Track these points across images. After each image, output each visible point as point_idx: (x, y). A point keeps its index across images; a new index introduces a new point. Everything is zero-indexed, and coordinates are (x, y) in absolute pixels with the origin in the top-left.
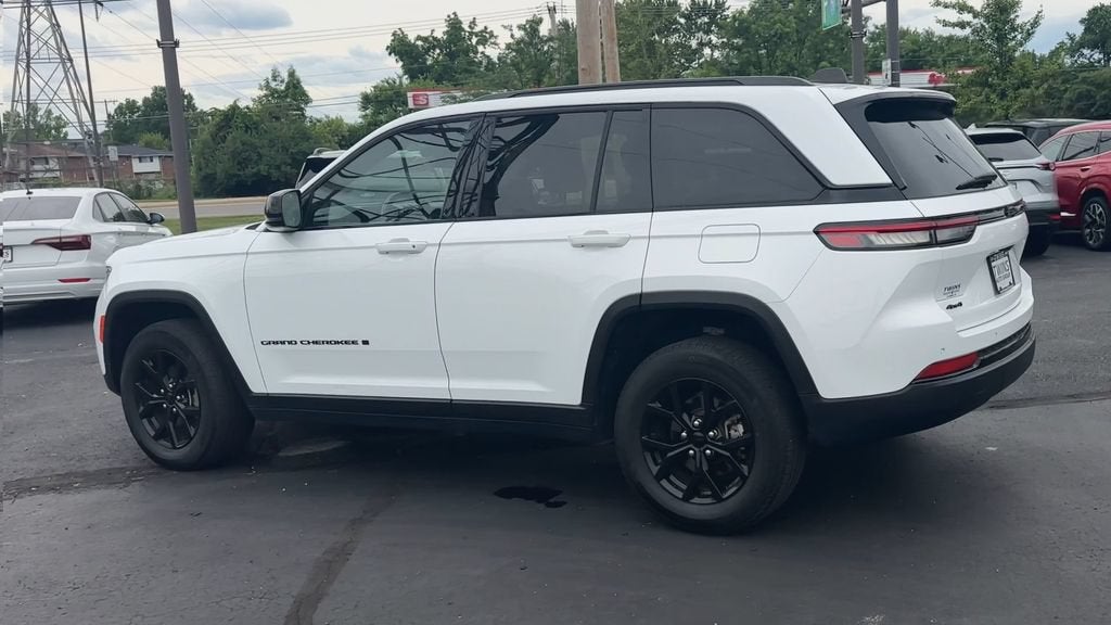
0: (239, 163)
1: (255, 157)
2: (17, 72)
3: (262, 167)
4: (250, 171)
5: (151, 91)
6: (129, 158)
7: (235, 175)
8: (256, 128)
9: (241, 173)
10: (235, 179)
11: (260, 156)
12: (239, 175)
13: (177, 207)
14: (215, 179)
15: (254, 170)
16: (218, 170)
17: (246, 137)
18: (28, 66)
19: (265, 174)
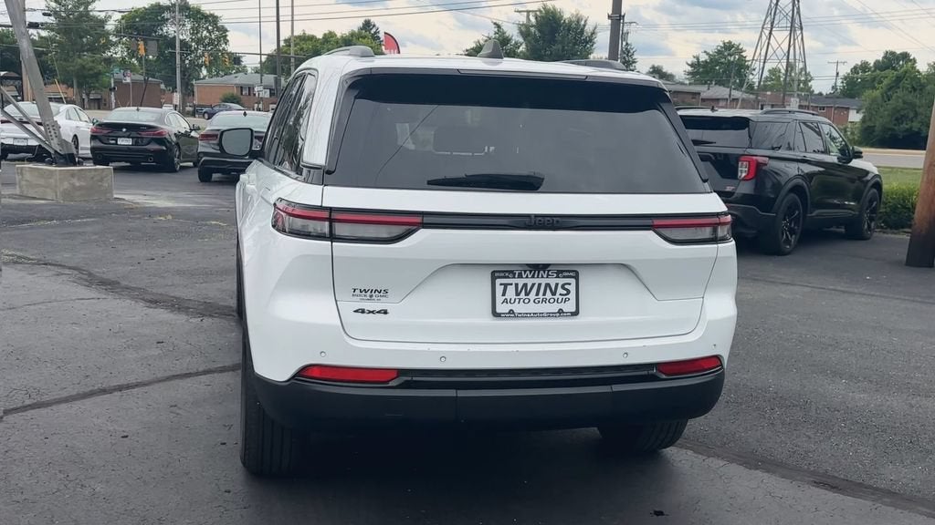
0: (897, 119)
1: (911, 115)
2: (761, 36)
3: (914, 124)
4: (905, 126)
5: (882, 55)
6: (848, 109)
7: (890, 129)
8: (921, 90)
9: (896, 128)
10: (890, 133)
11: (916, 114)
12: (894, 129)
13: (924, 156)
14: (874, 131)
15: (907, 127)
16: (877, 124)
17: (910, 98)
18: (770, 33)
19: (916, 130)
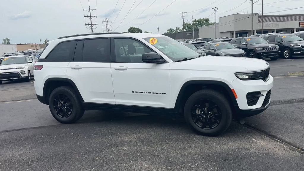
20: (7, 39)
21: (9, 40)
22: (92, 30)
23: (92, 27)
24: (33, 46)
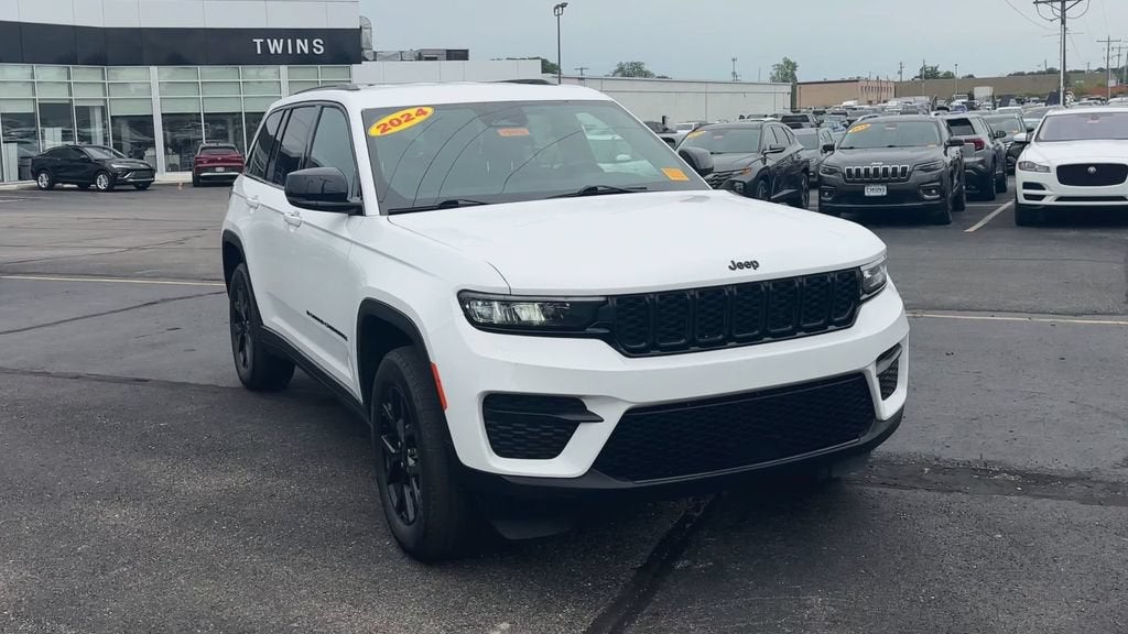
20: (788, 62)
21: (794, 66)
22: (1063, 22)
23: (1063, 10)
24: (867, 89)
